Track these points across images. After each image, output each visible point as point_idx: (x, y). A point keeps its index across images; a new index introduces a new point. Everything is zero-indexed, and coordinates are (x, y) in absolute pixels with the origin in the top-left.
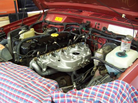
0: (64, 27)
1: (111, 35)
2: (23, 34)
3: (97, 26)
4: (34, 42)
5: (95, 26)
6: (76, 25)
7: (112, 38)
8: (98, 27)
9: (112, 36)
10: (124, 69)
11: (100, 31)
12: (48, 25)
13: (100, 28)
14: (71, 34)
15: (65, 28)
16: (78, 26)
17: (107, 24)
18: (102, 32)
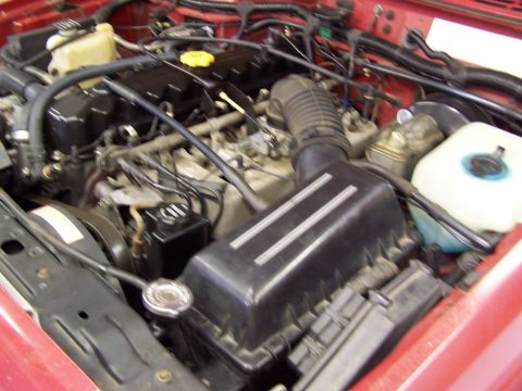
0: (240, 22)
1: (440, 66)
2: (67, 49)
3: (383, 22)
4: (104, 92)
5: (375, 26)
6: (292, 13)
7: (444, 81)
8: (387, 30)
9: (445, 72)
10: (491, 233)
11: (395, 47)
12: (173, 10)
13: (393, 34)
14: (271, 55)
15: (244, 23)
16: (302, 17)
17: (424, 18)
18: (405, 51)
